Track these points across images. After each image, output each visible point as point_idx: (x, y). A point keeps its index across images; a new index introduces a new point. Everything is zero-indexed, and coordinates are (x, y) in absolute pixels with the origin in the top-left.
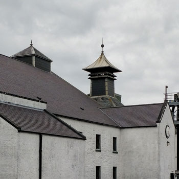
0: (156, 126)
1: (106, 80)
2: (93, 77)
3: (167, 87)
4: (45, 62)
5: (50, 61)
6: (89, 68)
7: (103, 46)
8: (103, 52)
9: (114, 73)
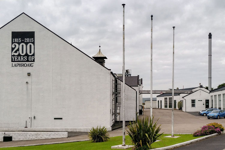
0: (138, 86)
1: (103, 62)
7: (100, 47)
8: (100, 49)
9: (105, 60)
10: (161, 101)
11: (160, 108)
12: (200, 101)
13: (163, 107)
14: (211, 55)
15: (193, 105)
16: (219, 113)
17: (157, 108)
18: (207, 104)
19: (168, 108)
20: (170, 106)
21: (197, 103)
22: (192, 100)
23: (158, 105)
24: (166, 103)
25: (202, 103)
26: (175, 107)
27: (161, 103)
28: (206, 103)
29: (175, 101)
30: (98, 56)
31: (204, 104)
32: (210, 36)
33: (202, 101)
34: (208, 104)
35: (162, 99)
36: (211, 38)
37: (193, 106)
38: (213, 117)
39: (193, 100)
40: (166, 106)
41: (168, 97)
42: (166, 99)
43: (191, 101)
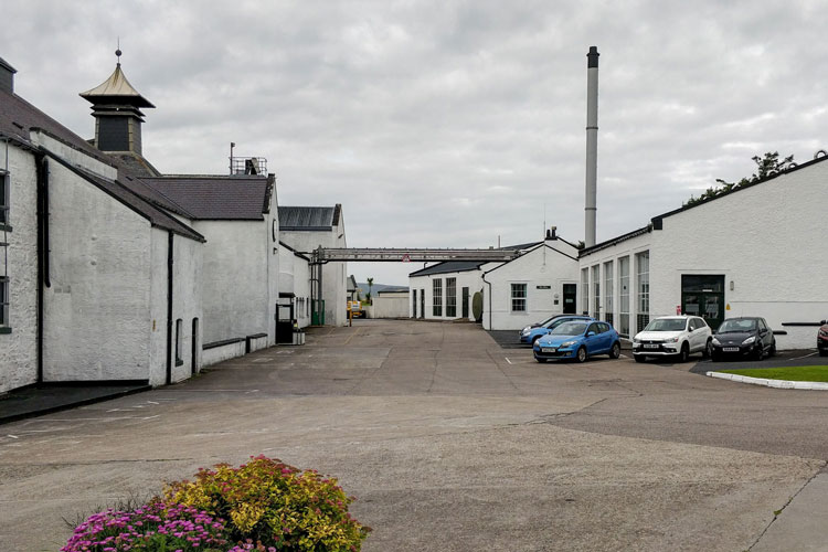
0: (263, 220)
1: (131, 122)
2: (101, 113)
3: (232, 145)
4: (4, 71)
5: (12, 71)
6: (92, 93)
7: (118, 53)
8: (119, 65)
9: (141, 109)
10: (423, 291)
11: (419, 315)
12: (543, 287)
13: (429, 314)
14: (597, 128)
15: (518, 305)
16: (586, 336)
17: (411, 315)
18: (569, 301)
19: (444, 316)
20: (451, 311)
21: (531, 297)
22: (514, 287)
23: (415, 306)
24: (437, 301)
25: (549, 296)
26: (465, 312)
27: (423, 298)
28: (565, 296)
29: (465, 290)
30: (106, 93)
31: (556, 302)
32: (593, 57)
33: (549, 287)
34: (571, 301)
35: (426, 283)
36: (597, 66)
37: (519, 309)
38: (557, 353)
39: (519, 285)
40: (437, 311)
41: (444, 277)
42: (437, 283)
43: (510, 288)
